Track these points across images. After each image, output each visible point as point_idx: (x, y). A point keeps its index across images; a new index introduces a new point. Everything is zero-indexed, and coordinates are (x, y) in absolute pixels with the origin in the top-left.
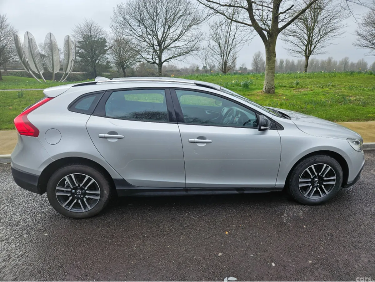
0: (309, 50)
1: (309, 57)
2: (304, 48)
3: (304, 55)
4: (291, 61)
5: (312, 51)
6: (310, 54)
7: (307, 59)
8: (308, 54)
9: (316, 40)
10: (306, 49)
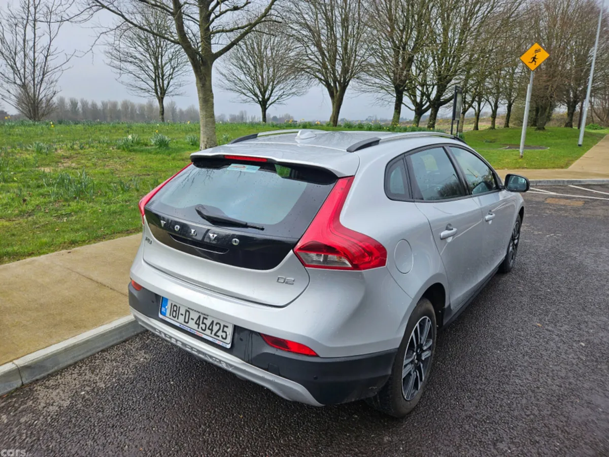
0: (161, 88)
1: (163, 98)
2: (152, 84)
3: (154, 96)
4: (90, 103)
5: (166, 90)
6: (164, 94)
7: (161, 101)
8: (161, 93)
9: (168, 73)
10: (156, 85)
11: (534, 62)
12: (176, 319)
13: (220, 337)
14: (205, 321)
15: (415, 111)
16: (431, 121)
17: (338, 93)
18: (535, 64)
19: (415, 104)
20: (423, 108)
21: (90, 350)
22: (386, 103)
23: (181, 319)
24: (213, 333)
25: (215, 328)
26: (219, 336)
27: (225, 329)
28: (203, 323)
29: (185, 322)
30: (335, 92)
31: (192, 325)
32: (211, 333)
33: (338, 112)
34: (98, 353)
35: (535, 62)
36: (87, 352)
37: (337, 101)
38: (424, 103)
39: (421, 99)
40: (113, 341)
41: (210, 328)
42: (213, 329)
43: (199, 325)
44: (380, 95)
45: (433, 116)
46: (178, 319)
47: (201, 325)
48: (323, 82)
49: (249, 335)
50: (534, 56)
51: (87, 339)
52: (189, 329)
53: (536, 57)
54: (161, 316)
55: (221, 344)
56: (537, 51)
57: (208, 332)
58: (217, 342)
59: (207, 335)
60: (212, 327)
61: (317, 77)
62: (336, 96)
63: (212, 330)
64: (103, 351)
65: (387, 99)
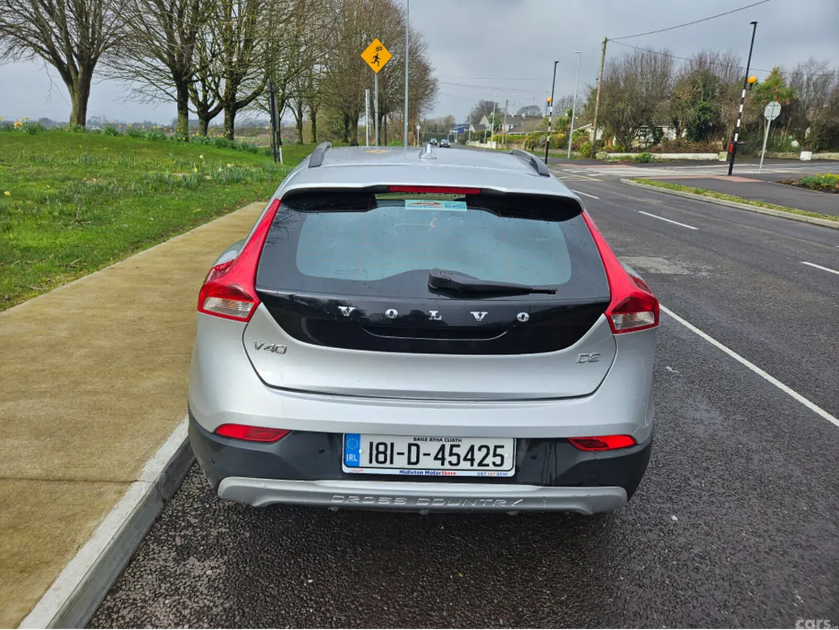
11: (376, 63)
12: (388, 464)
13: (491, 464)
14: (455, 450)
15: (198, 113)
16: (227, 130)
17: (79, 76)
18: (378, 65)
19: (197, 104)
20: (209, 111)
21: (94, 599)
22: (149, 98)
23: (401, 462)
24: (476, 463)
25: (478, 456)
26: (488, 465)
27: (499, 451)
28: (451, 454)
29: (410, 463)
30: (73, 73)
31: (428, 464)
32: (472, 465)
33: (85, 109)
34: (105, 599)
35: (378, 62)
36: (92, 604)
37: (80, 89)
38: (209, 103)
39: (205, 97)
40: (118, 565)
41: (469, 457)
42: (475, 457)
43: (443, 459)
44: (137, 85)
45: (229, 122)
46: (392, 462)
47: (448, 458)
48: (46, 55)
49: (550, 447)
50: (376, 55)
51: (84, 580)
52: (424, 471)
53: (379, 56)
54: (346, 470)
55: (495, 474)
56: (379, 49)
57: (465, 465)
58: (487, 474)
59: (465, 469)
60: (472, 455)
61: (31, 44)
62: (76, 80)
63: (472, 460)
64: (112, 592)
65: (150, 93)
